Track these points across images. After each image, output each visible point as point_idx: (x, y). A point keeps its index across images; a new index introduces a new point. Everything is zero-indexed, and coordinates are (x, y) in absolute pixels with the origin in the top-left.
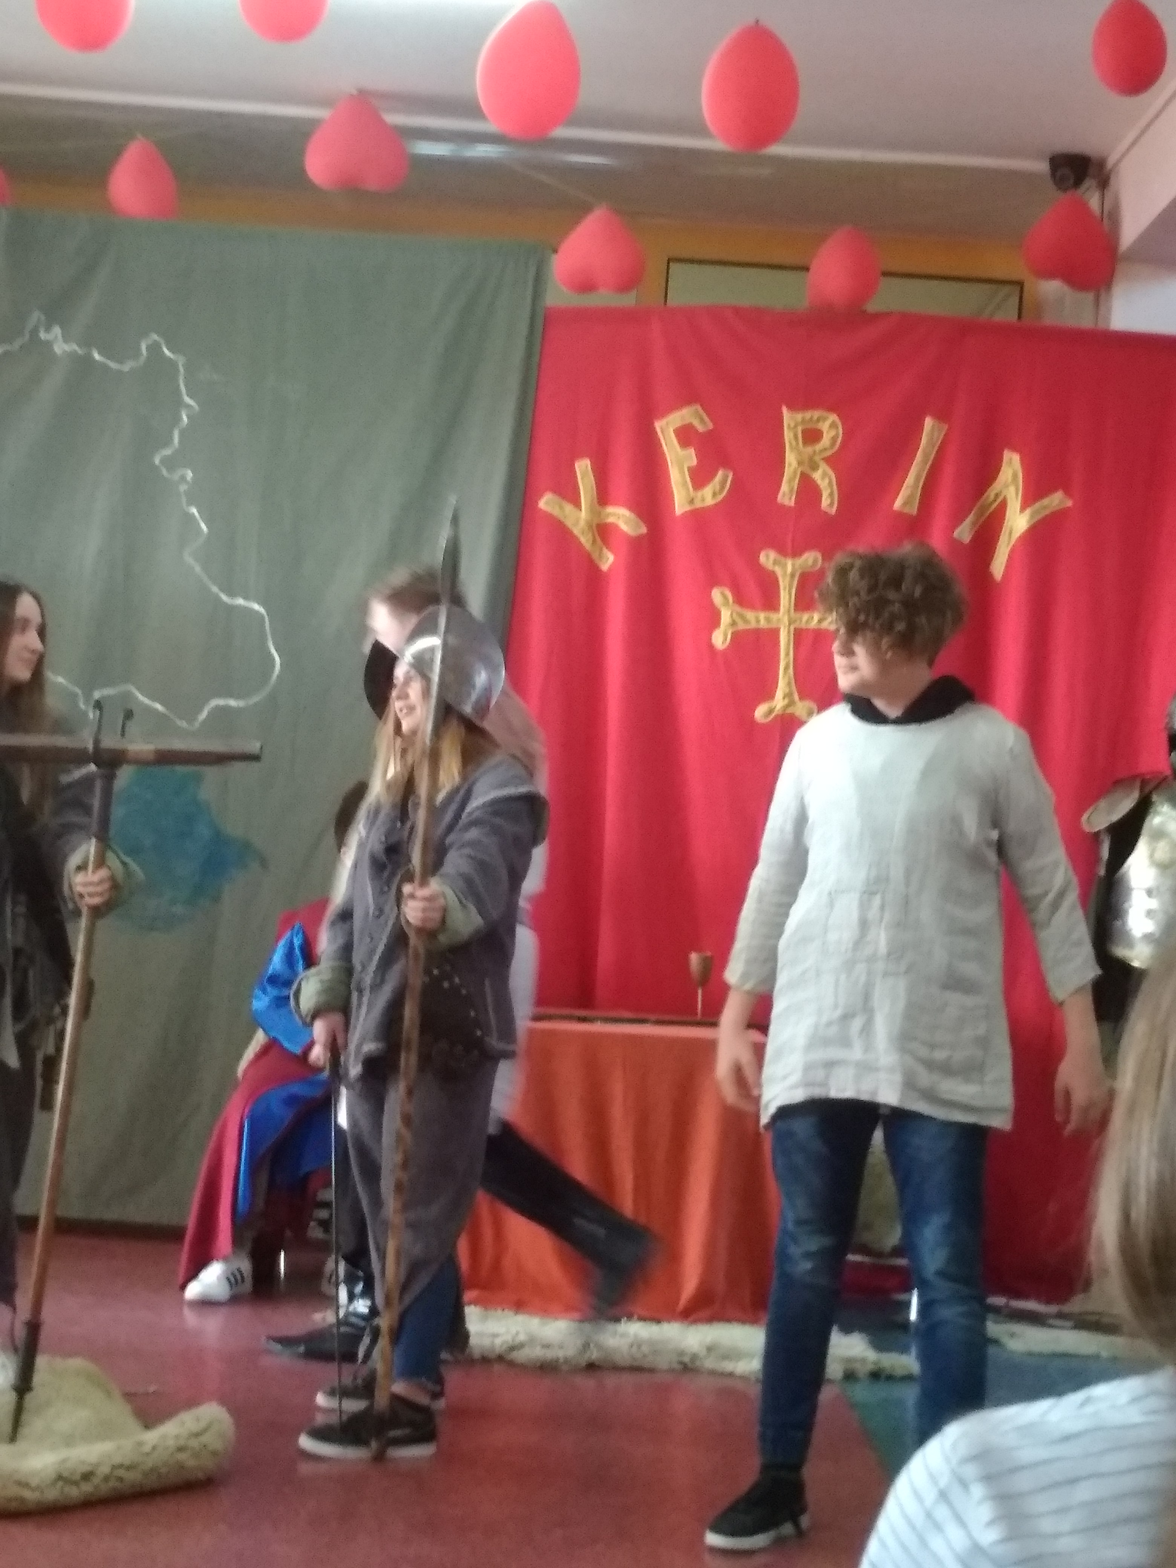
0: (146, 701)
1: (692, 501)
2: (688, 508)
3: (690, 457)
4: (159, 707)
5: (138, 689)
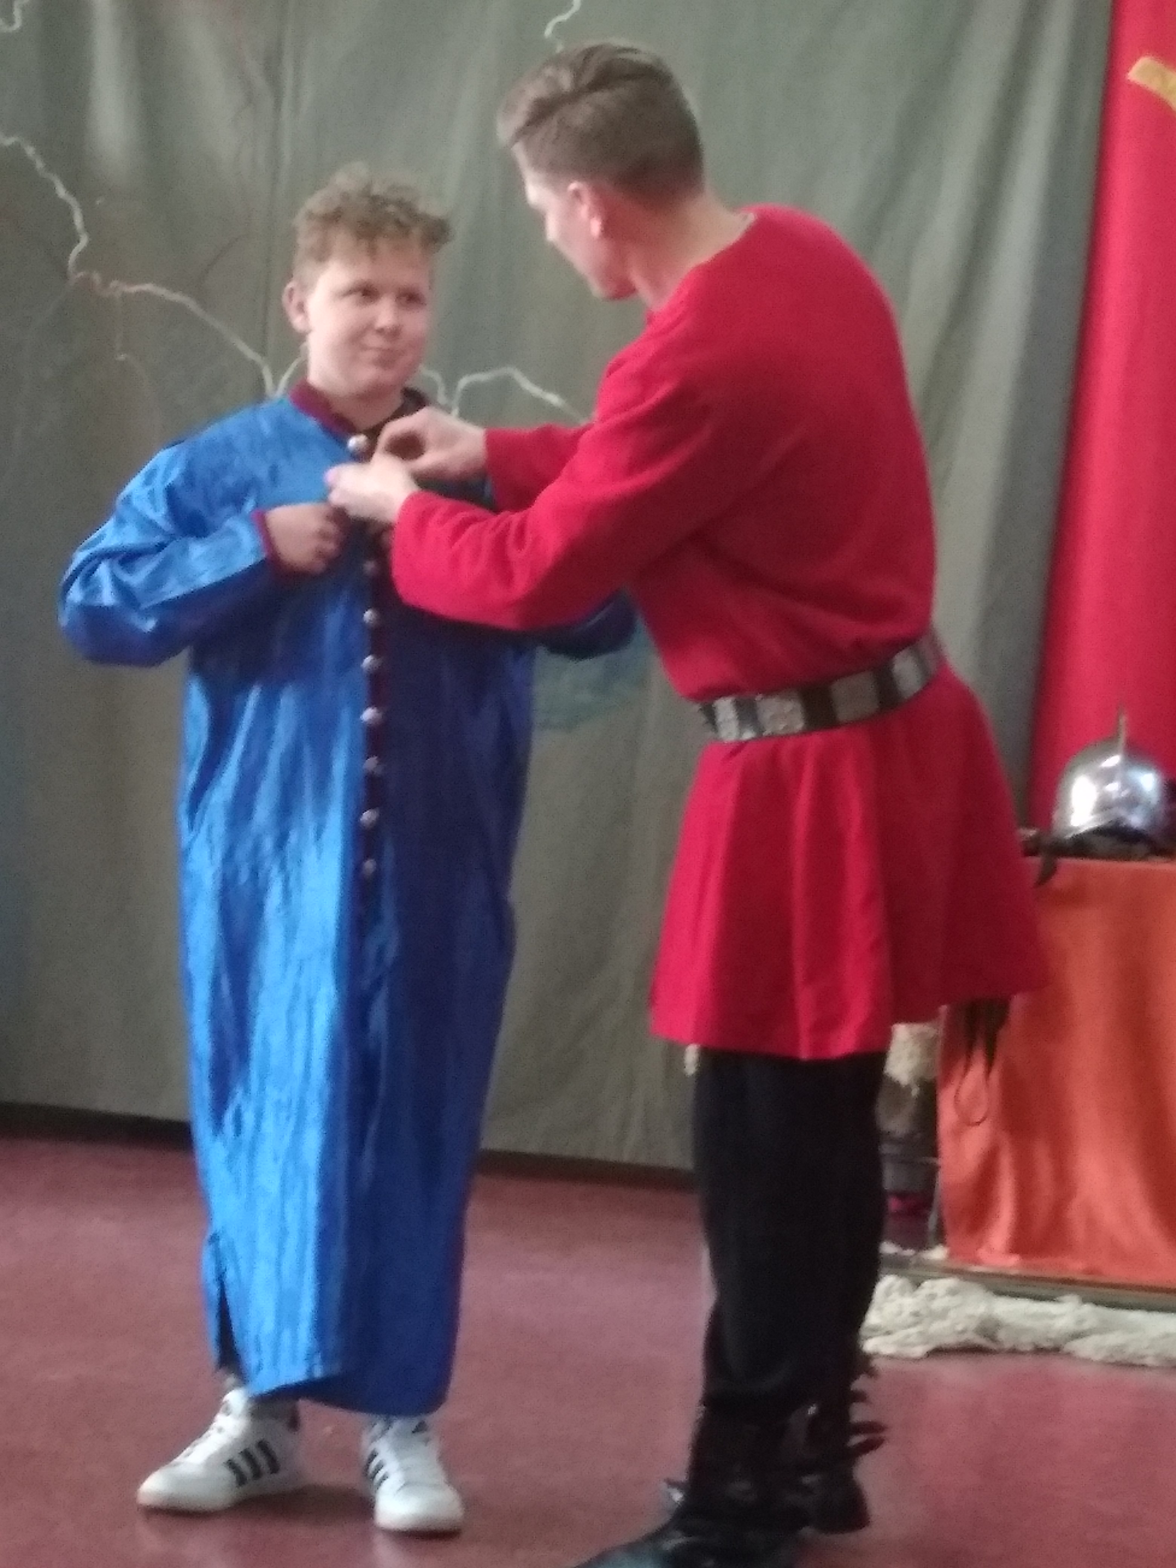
0: (535, 391)
4: (553, 399)
5: (524, 371)
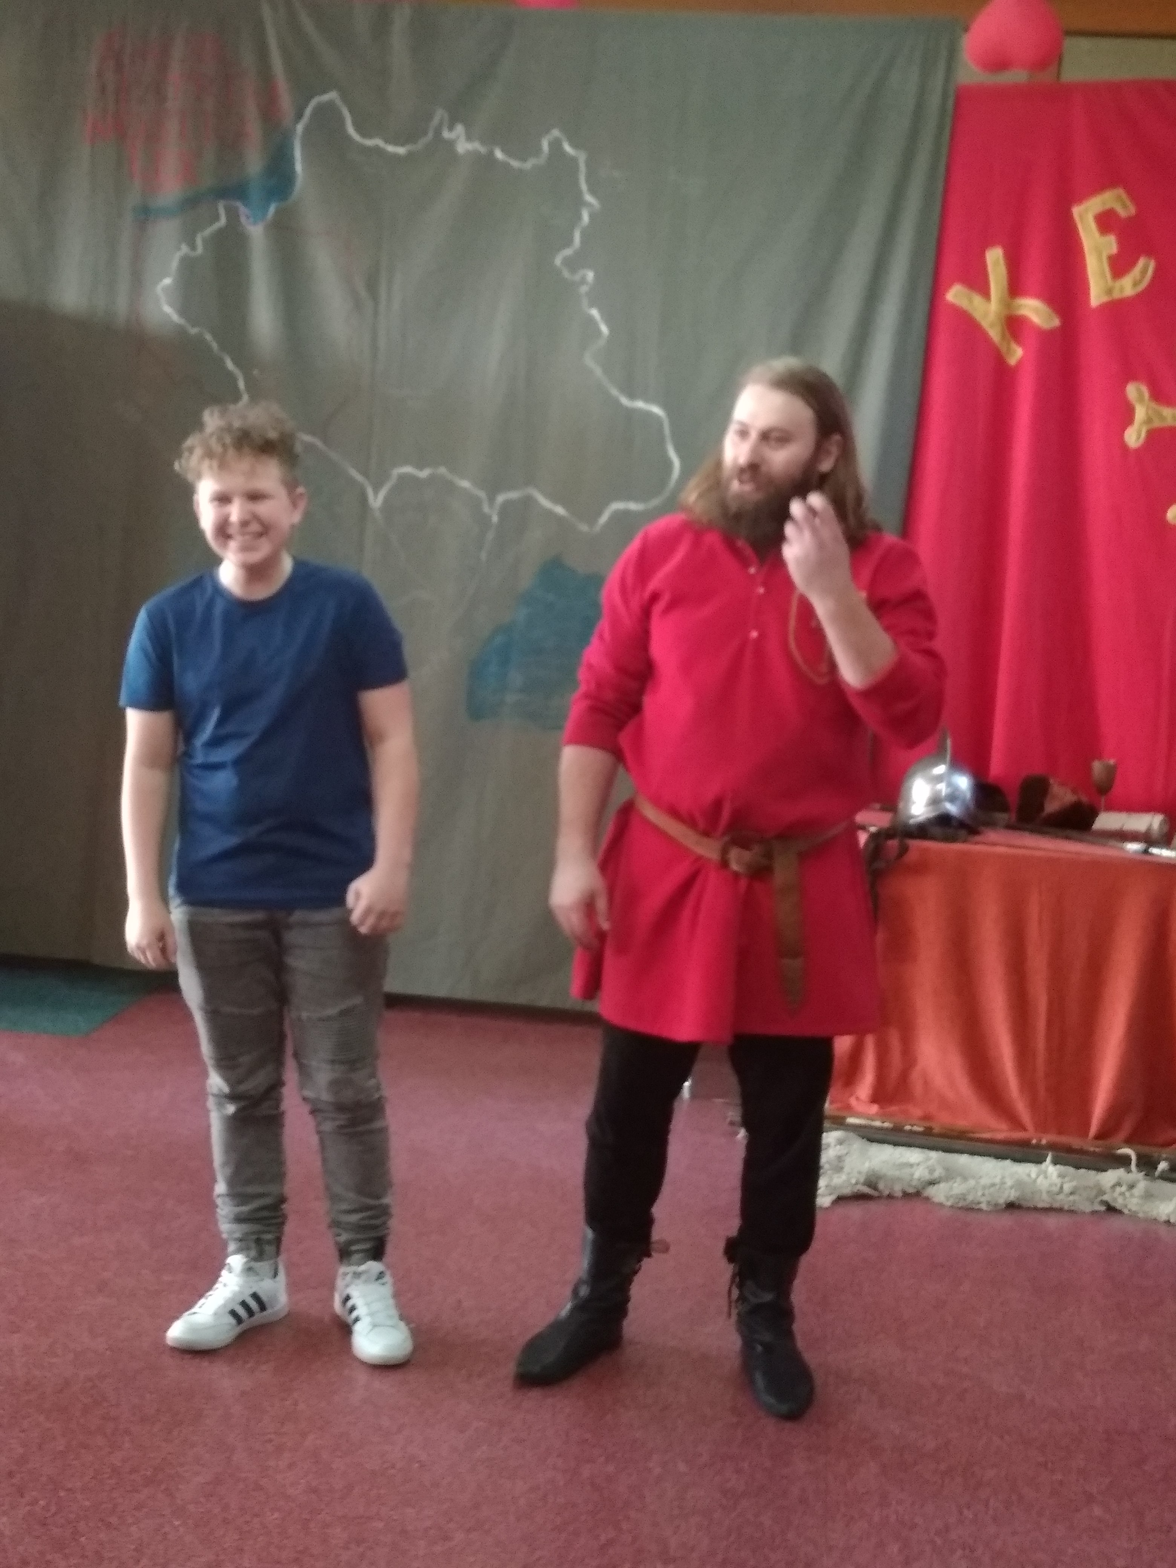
0: (549, 505)
1: (1109, 291)
2: (1105, 299)
3: (1110, 244)
4: (560, 510)
5: (542, 491)
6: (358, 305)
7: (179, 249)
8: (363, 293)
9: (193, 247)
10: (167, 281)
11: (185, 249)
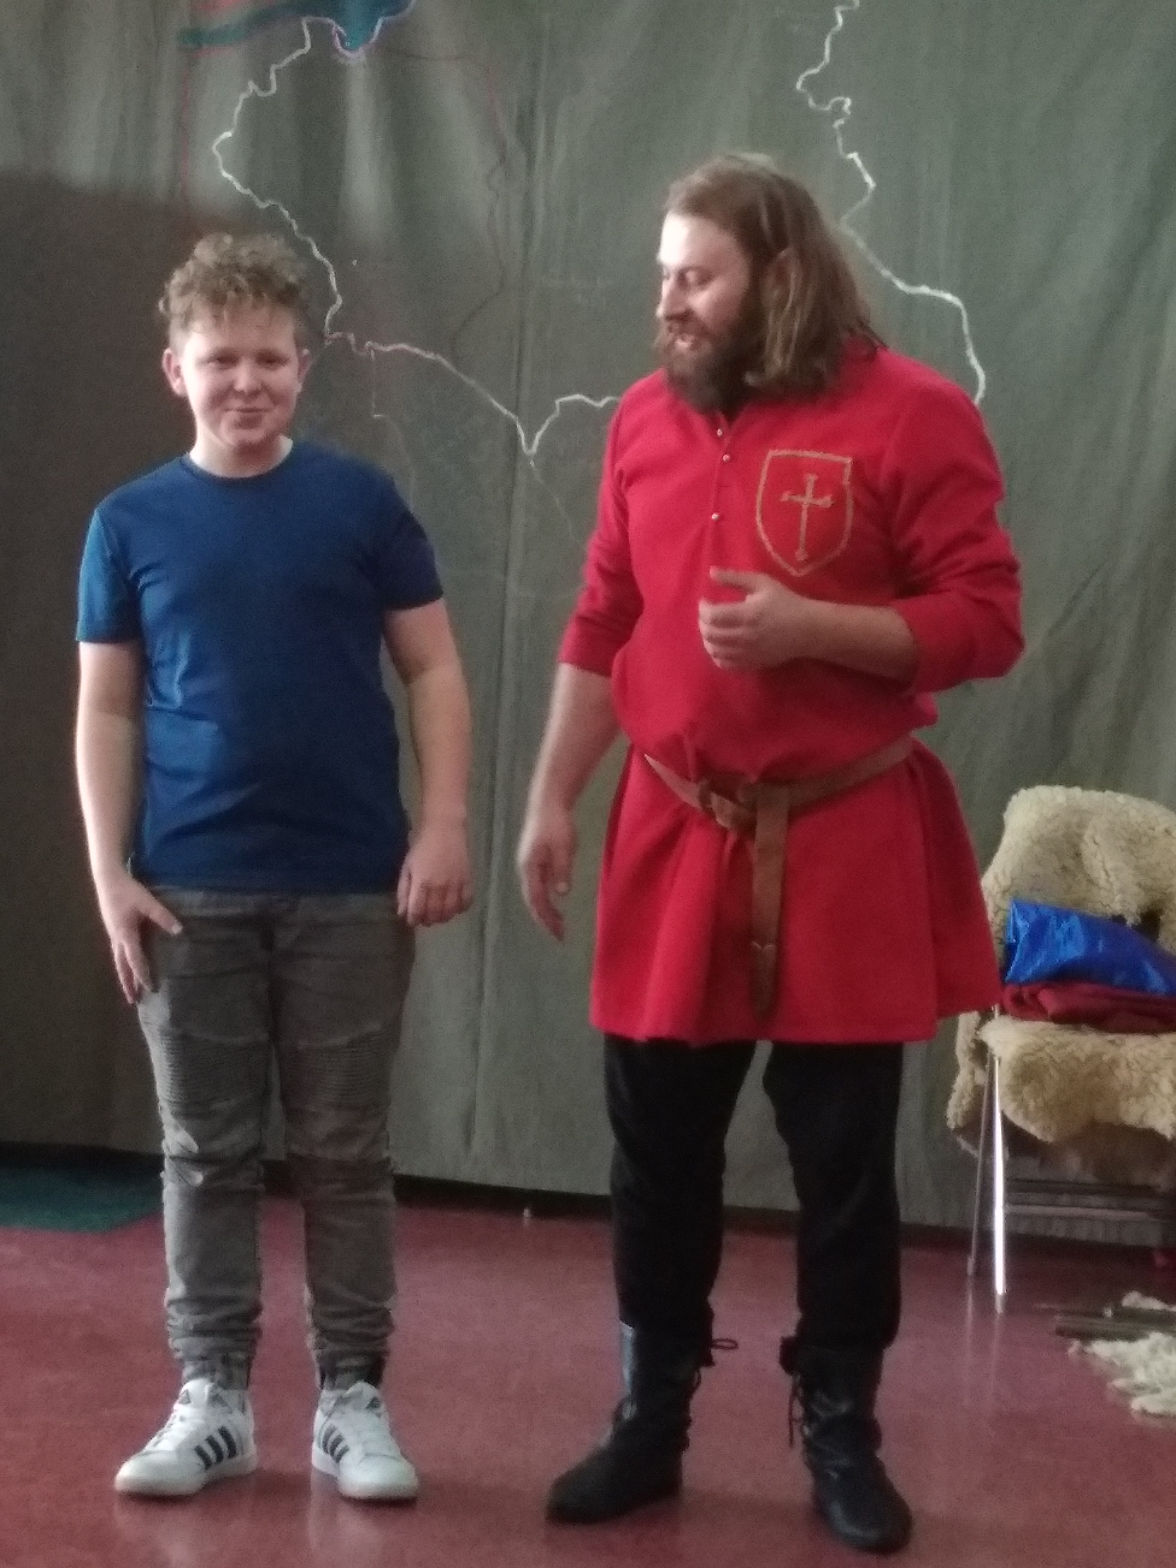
6: (503, 159)
7: (244, 88)
8: (512, 141)
9: (264, 85)
10: (228, 134)
11: (252, 86)
